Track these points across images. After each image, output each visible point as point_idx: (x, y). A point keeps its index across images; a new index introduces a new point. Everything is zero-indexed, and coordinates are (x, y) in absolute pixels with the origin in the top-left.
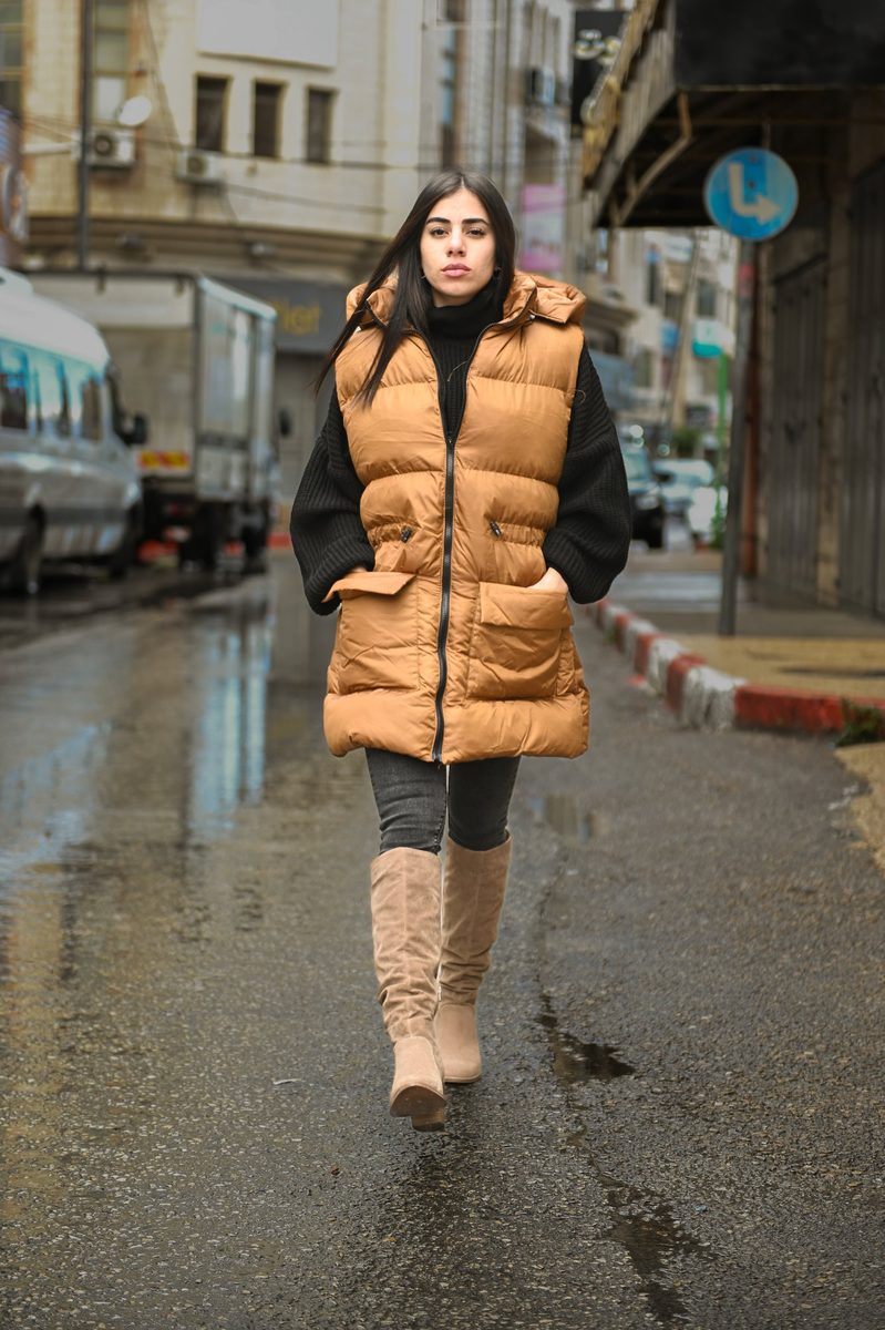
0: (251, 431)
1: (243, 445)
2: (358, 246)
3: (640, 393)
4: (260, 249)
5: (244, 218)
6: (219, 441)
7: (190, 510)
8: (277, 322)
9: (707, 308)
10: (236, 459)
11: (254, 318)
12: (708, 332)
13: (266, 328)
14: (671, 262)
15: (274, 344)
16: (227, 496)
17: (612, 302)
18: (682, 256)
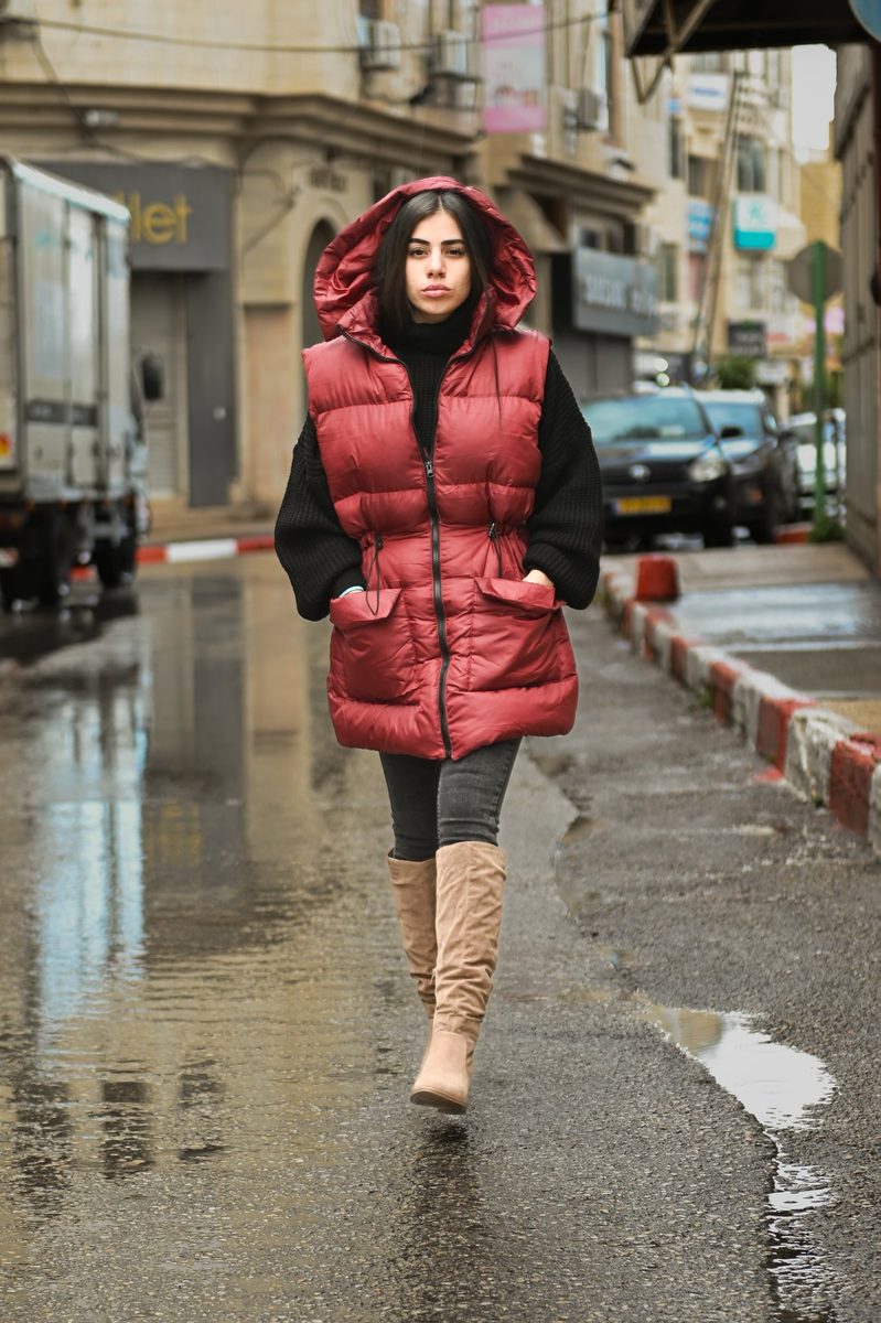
0: (102, 394)
1: (91, 417)
2: (243, 108)
3: (664, 308)
4: (94, 118)
5: (66, 75)
6: (55, 413)
7: (17, 520)
8: (130, 227)
9: (752, 180)
10: (83, 437)
11: (98, 219)
12: (754, 212)
13: (116, 232)
14: (697, 113)
15: (128, 260)
16: (70, 495)
17: (619, 174)
18: (719, 103)
